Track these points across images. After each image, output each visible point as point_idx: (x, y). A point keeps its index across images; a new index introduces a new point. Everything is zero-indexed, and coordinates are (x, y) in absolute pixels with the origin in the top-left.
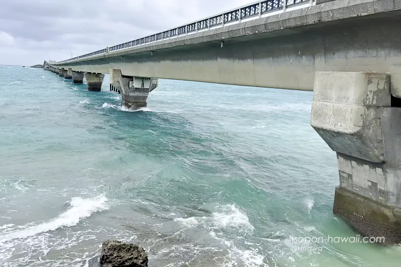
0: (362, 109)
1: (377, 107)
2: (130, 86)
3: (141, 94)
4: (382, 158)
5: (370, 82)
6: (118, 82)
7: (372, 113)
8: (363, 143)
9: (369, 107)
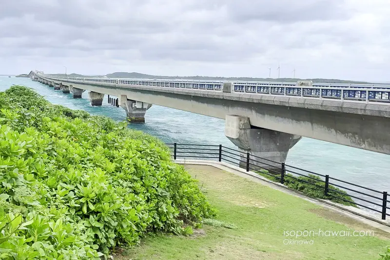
0: (239, 130)
1: (244, 129)
2: (133, 106)
3: (140, 112)
4: (249, 148)
5: (240, 121)
6: (125, 104)
7: (243, 131)
8: (241, 142)
9: (241, 129)
